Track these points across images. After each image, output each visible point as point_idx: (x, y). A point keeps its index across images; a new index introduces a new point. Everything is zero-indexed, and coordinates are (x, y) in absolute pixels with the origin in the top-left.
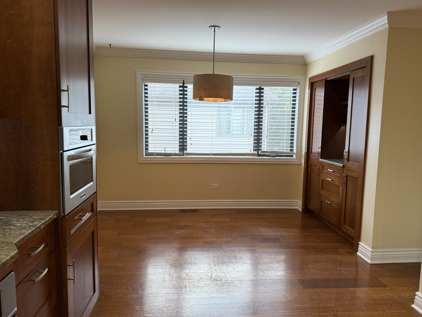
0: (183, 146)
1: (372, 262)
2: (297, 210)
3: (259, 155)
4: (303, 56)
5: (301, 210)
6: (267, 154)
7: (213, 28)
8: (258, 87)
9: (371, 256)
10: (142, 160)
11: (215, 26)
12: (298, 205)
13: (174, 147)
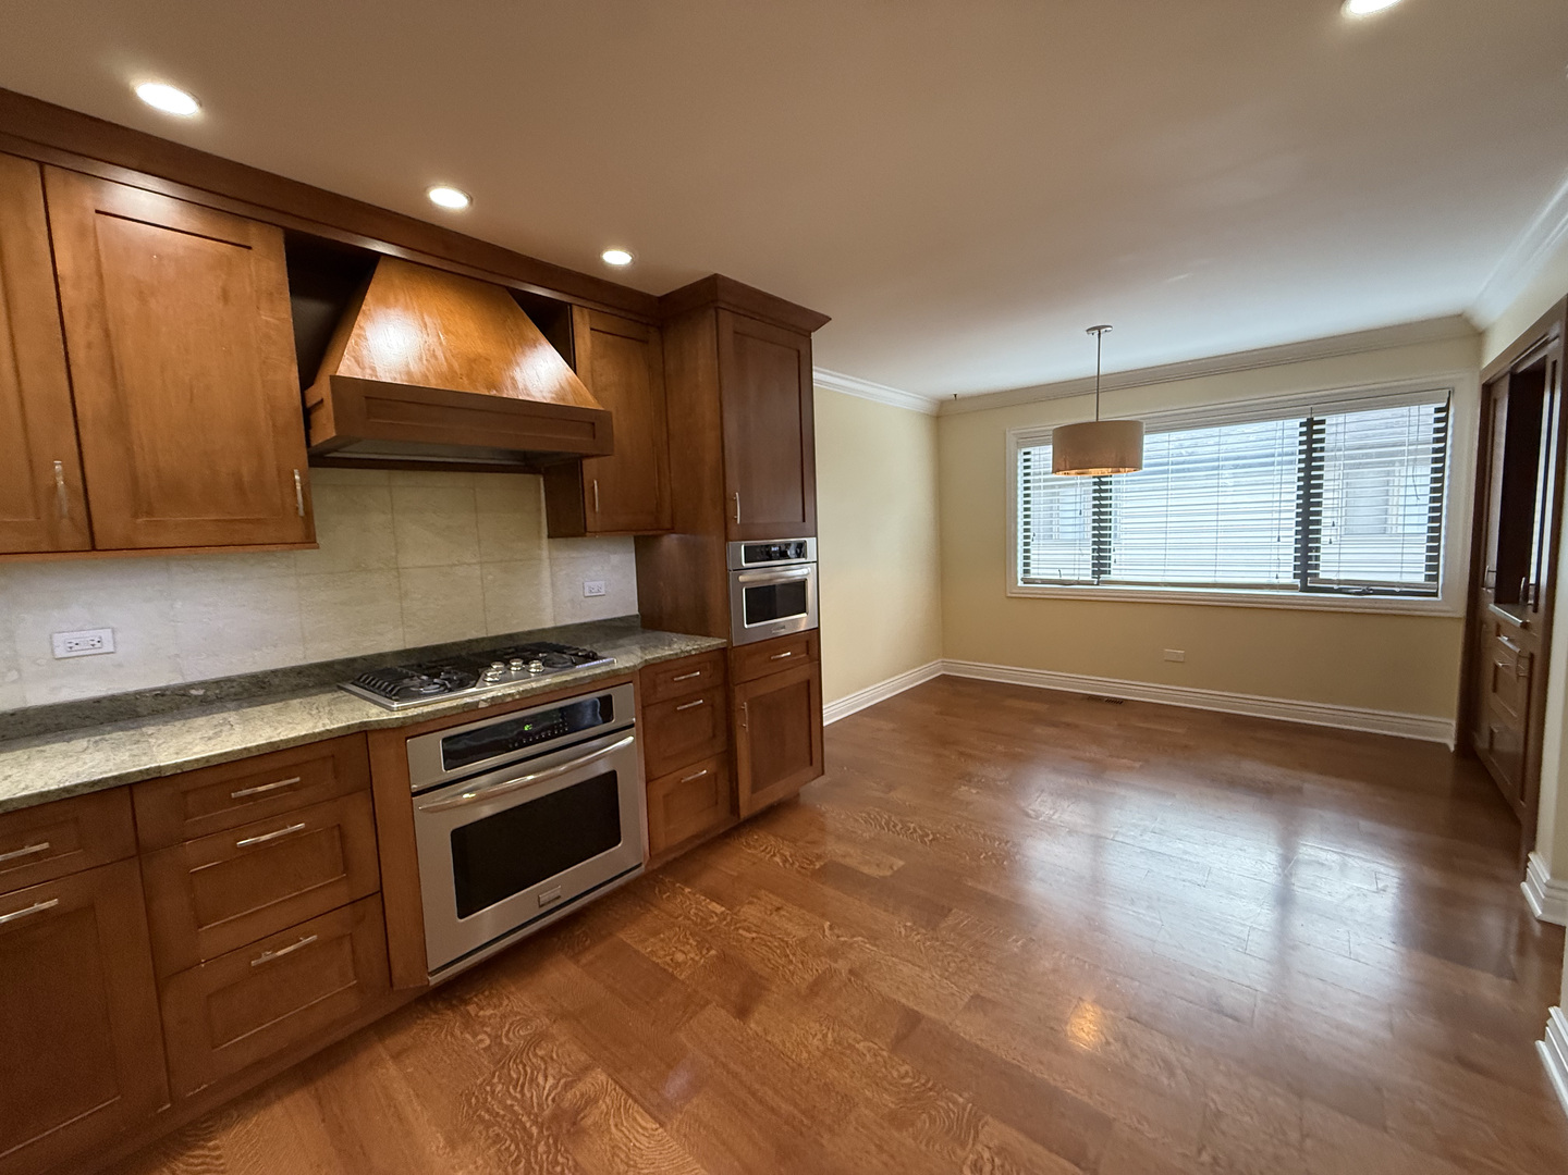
0: (1100, 566)
1: (1549, 918)
2: (1445, 746)
3: (1305, 589)
4: (1460, 315)
5: (1452, 749)
6: (1336, 587)
7: (1096, 332)
8: (1305, 420)
9: (1543, 897)
10: (1014, 591)
11: (1099, 328)
12: (1445, 732)
13: (1077, 566)
